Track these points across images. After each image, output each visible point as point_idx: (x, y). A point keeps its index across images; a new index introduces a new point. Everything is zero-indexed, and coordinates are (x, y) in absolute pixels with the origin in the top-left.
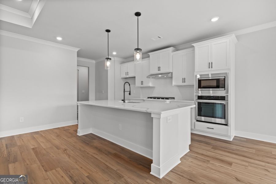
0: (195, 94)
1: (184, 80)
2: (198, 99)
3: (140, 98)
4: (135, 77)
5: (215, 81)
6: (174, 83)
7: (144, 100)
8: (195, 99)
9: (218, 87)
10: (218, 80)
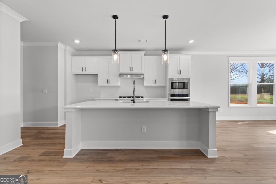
0: (168, 93)
1: (155, 82)
2: (171, 97)
3: (100, 97)
4: (97, 74)
5: (182, 83)
6: (145, 84)
7: (117, 100)
8: (168, 97)
9: (184, 88)
10: (184, 83)
